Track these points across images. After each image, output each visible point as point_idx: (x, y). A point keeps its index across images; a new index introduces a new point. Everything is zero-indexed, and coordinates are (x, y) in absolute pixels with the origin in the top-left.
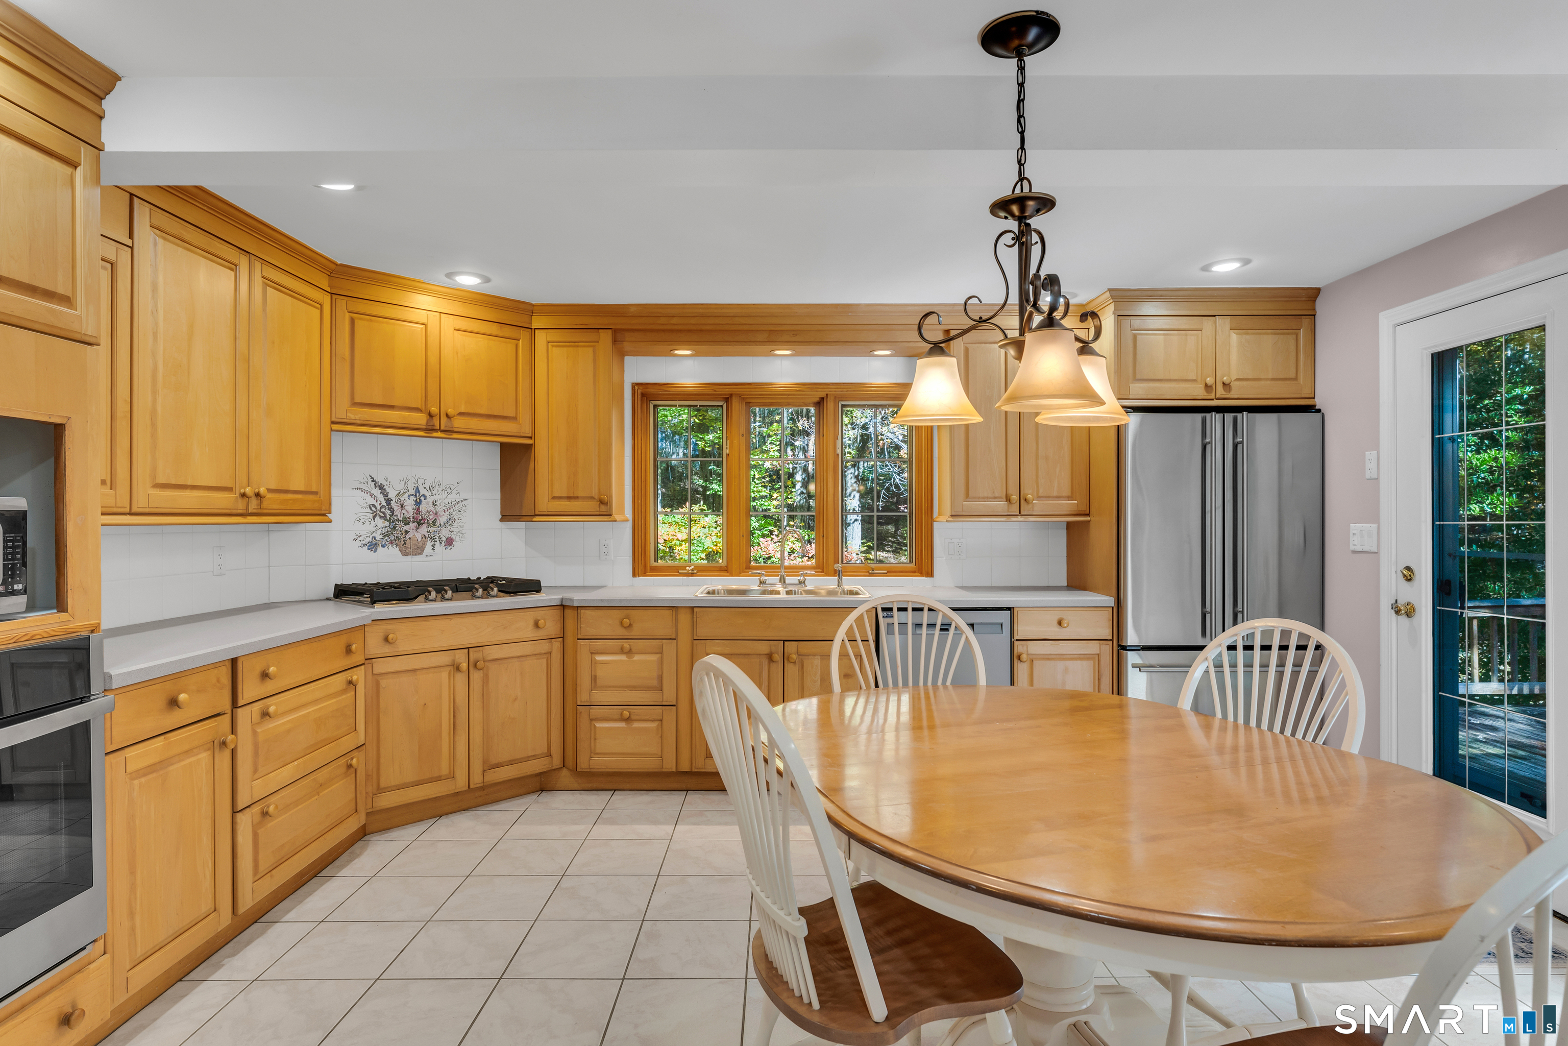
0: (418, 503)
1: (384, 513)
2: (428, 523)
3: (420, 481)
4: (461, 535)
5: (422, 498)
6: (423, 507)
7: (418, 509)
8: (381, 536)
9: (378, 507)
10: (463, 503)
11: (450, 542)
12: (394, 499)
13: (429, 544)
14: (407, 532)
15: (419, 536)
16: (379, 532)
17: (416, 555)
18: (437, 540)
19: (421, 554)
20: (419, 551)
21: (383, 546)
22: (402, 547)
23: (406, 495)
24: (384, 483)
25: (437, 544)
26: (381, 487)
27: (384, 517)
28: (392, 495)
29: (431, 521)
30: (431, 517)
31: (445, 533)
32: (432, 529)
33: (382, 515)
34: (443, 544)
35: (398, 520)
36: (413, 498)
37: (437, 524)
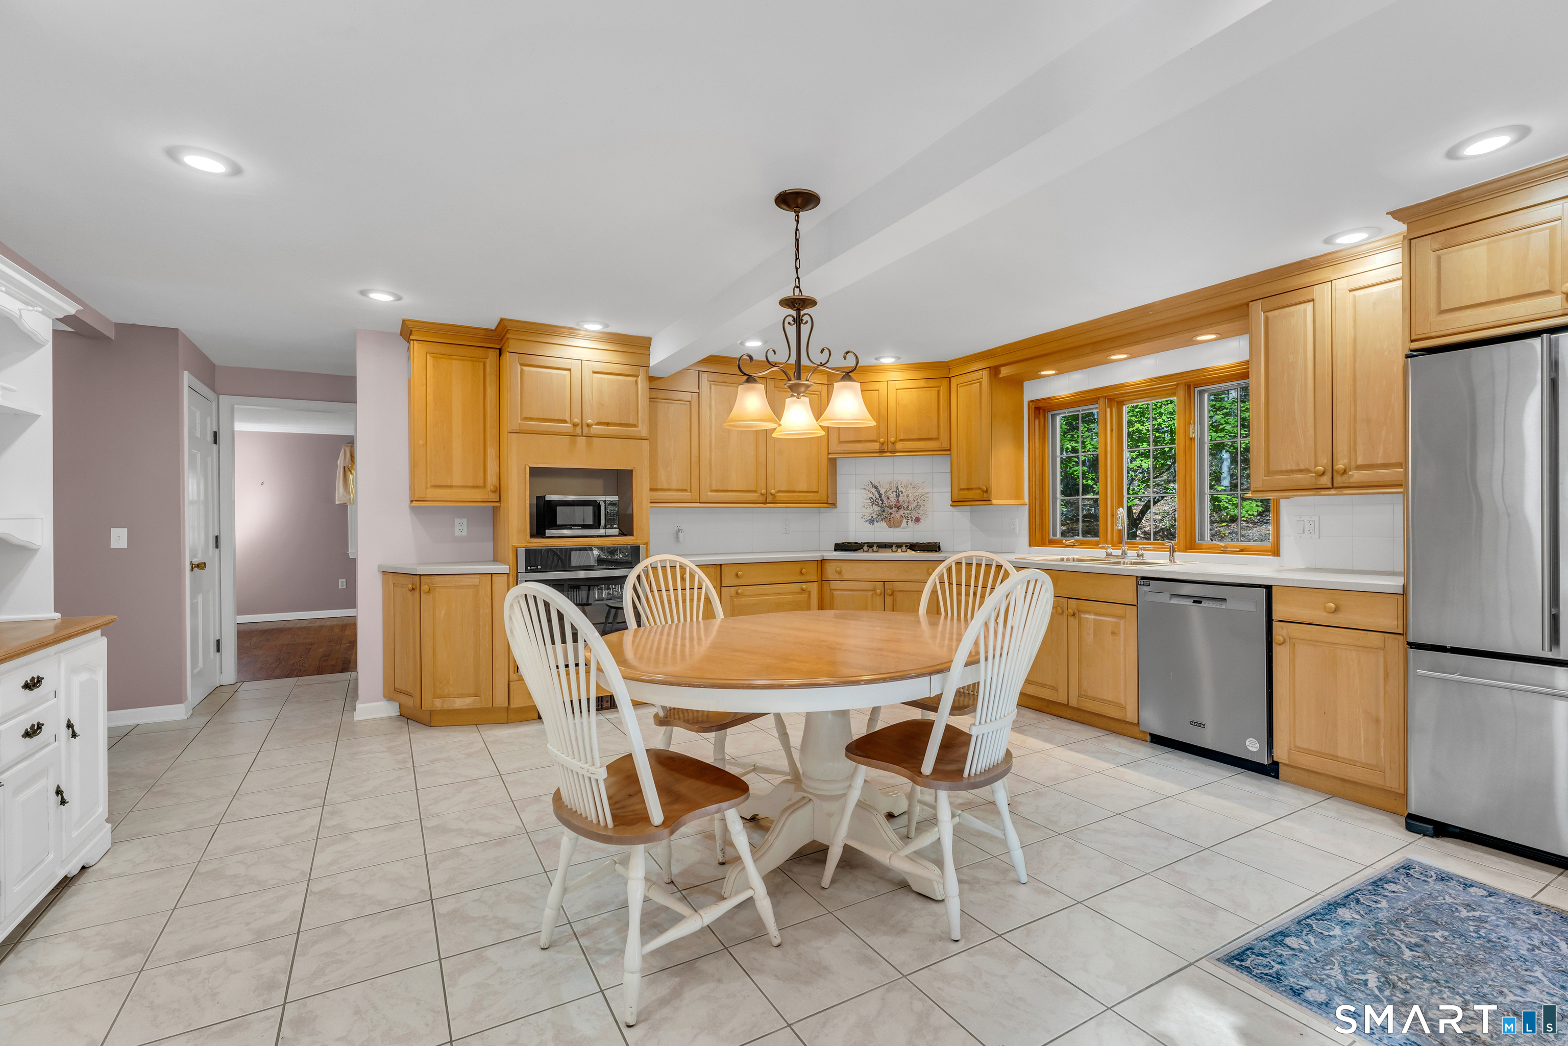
0: (898, 496)
1: (877, 502)
2: (904, 508)
3: (899, 483)
4: (925, 516)
5: (900, 493)
6: (901, 499)
7: (898, 500)
8: (876, 516)
9: (875, 499)
10: (926, 495)
11: (917, 520)
12: (883, 494)
13: (905, 521)
14: (891, 513)
15: (898, 516)
16: (875, 513)
17: (897, 527)
18: (910, 518)
19: (899, 527)
20: (898, 525)
21: (877, 522)
22: (888, 523)
23: (891, 491)
24: (878, 485)
25: (910, 521)
26: (876, 488)
27: (878, 505)
28: (882, 491)
29: (905, 507)
30: (906, 504)
31: (915, 515)
32: (906, 512)
33: (877, 503)
34: (913, 521)
35: (886, 506)
36: (895, 493)
37: (910, 508)
